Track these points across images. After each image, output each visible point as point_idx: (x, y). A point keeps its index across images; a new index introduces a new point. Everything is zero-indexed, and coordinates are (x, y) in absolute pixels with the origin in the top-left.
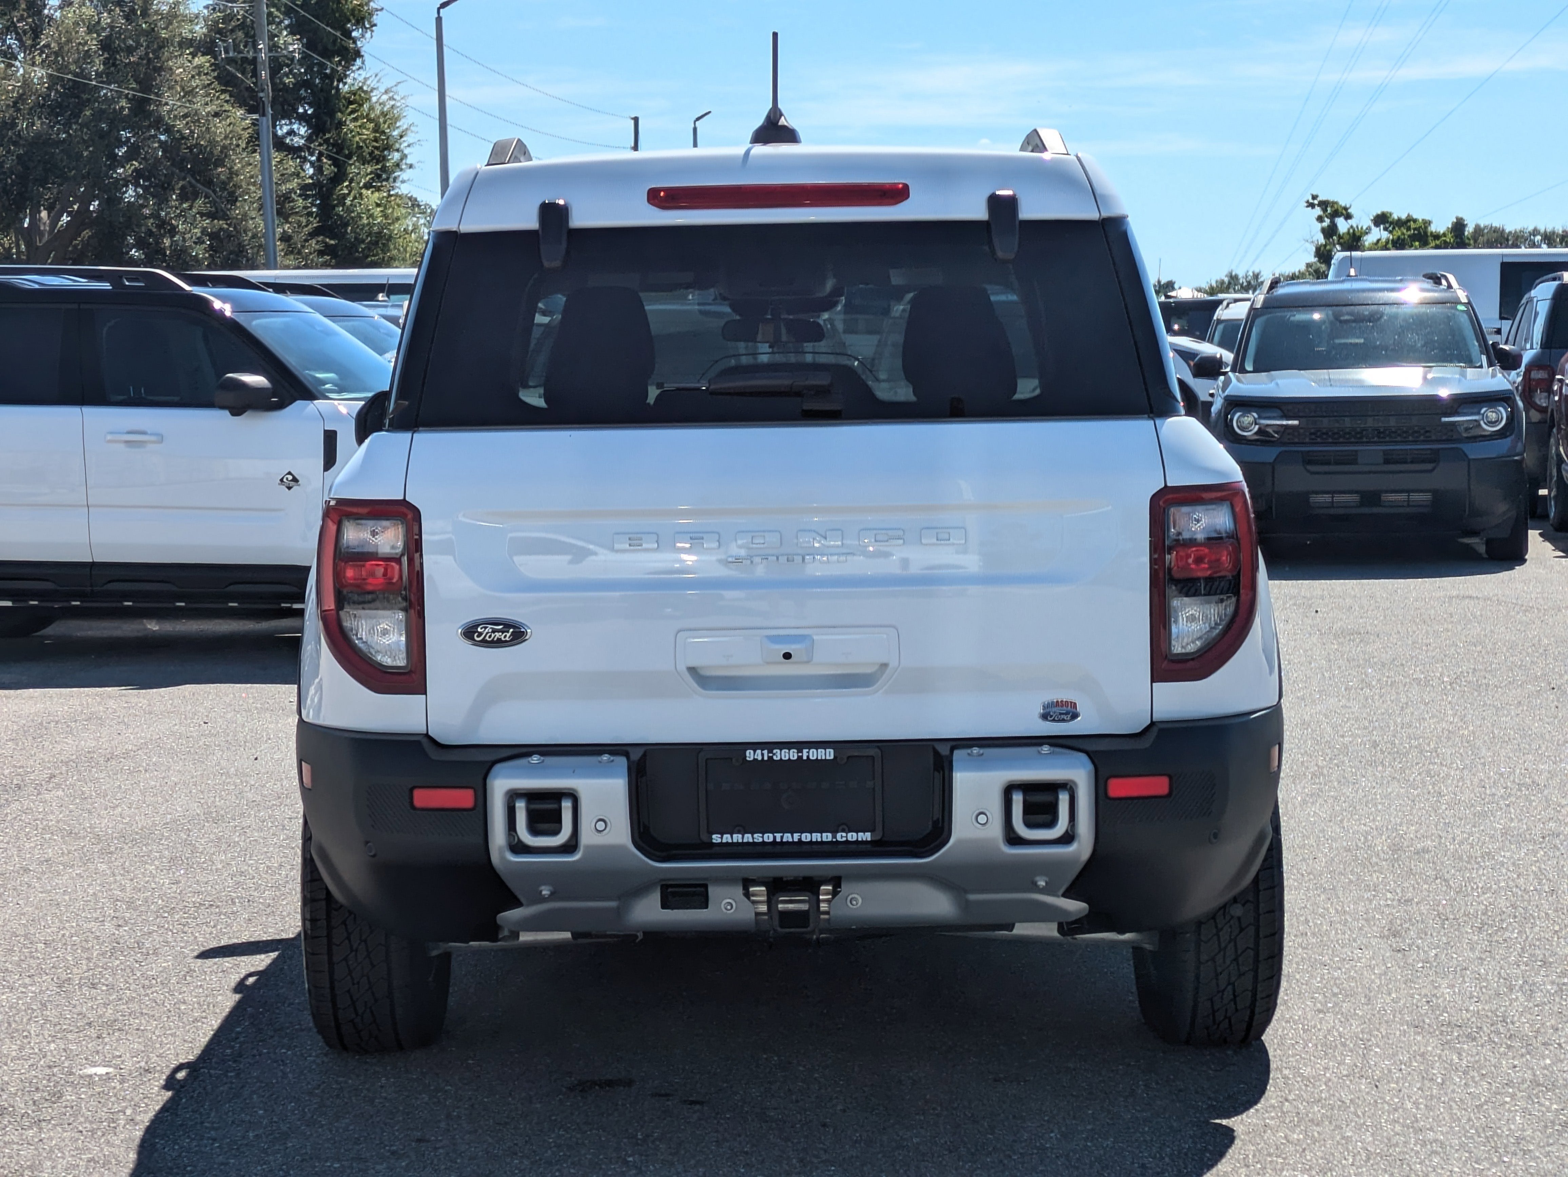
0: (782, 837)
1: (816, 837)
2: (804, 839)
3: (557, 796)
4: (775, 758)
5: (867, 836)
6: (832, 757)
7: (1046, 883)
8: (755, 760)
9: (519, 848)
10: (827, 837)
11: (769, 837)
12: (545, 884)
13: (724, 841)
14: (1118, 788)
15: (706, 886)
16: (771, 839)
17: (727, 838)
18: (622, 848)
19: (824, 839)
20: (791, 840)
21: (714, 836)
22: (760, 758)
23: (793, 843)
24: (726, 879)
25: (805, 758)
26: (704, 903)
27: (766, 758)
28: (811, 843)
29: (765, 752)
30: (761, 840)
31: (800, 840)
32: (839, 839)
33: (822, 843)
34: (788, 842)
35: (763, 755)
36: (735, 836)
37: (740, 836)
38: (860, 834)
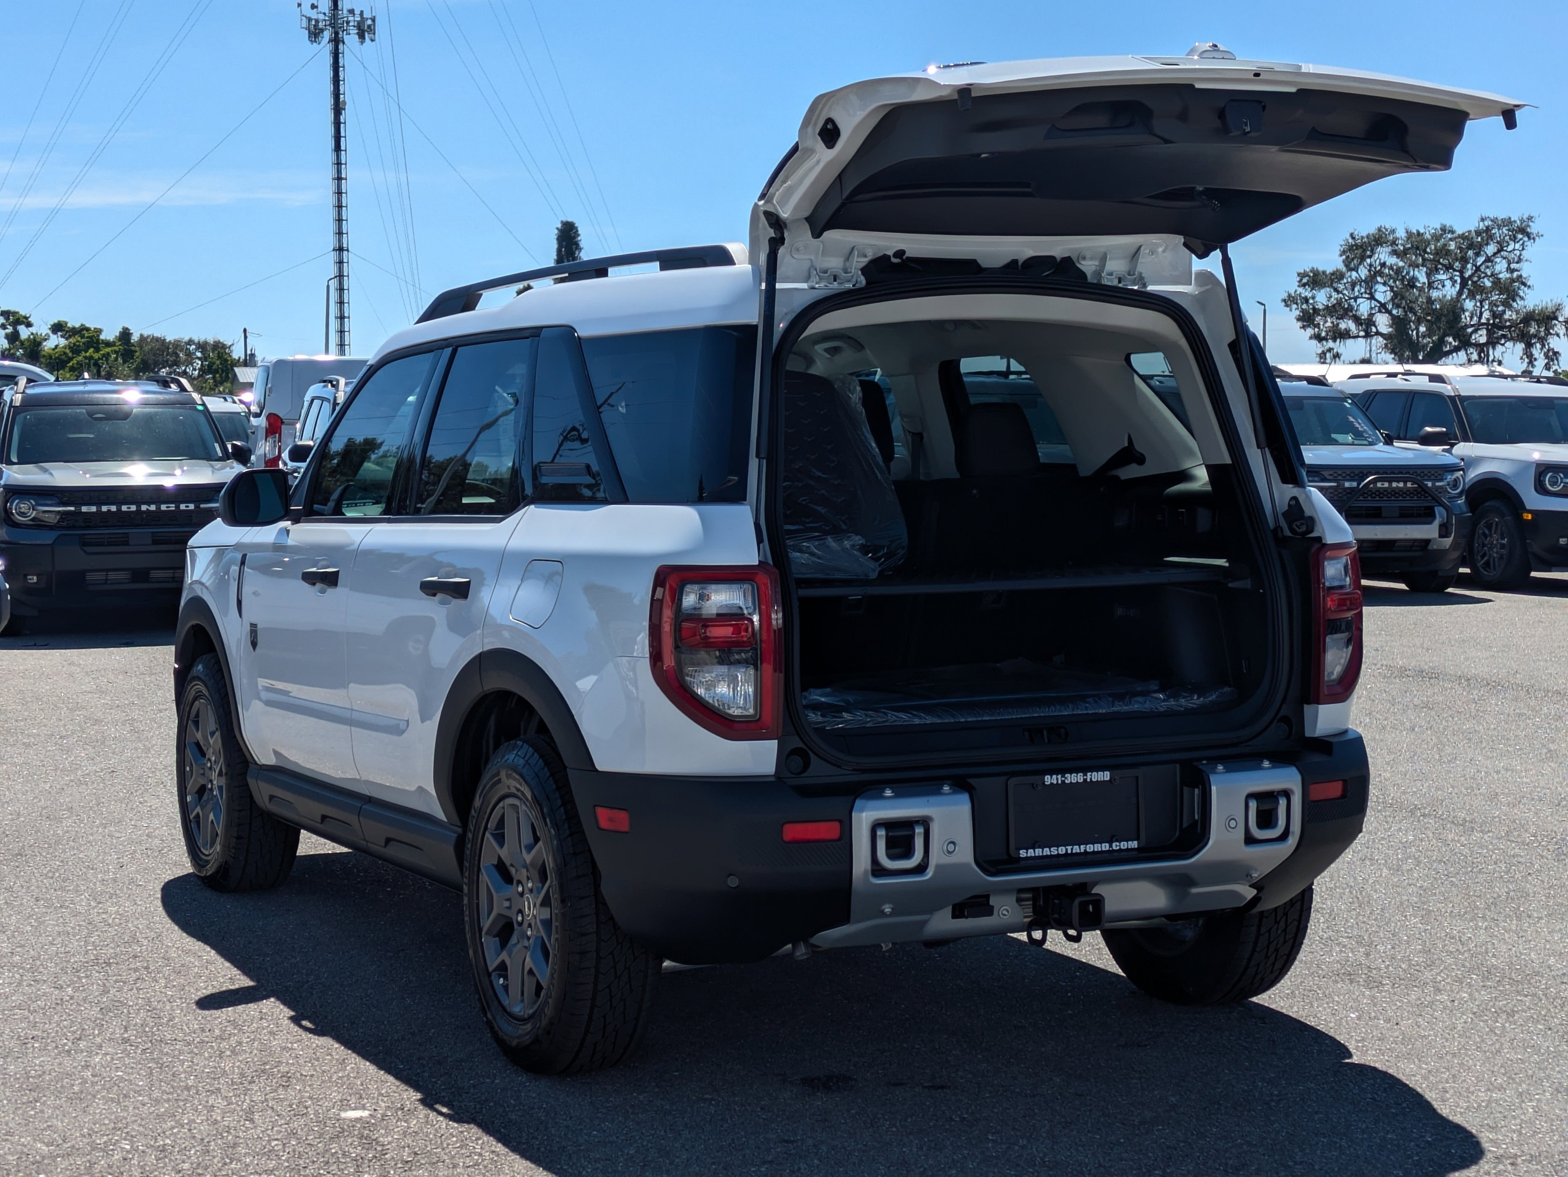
0: (1072, 849)
1: (1097, 847)
2: (1088, 850)
3: (909, 824)
4: (1066, 781)
5: (1134, 844)
6: (1108, 779)
8: (1052, 784)
9: (879, 871)
10: (1105, 847)
11: (1062, 850)
12: (883, 904)
13: (1029, 855)
14: (1316, 792)
15: (995, 898)
16: (1064, 852)
17: (1031, 853)
18: (966, 865)
19: (1104, 849)
20: (1078, 851)
21: (1021, 852)
22: (1055, 782)
23: (1080, 854)
24: (1003, 890)
25: (1089, 780)
27: (1060, 782)
28: (1094, 852)
29: (1059, 776)
30: (1056, 853)
31: (1085, 850)
32: (1114, 848)
33: (1102, 852)
34: (1077, 854)
35: (1057, 779)
36: (1037, 850)
37: (1041, 850)
38: (1130, 843)
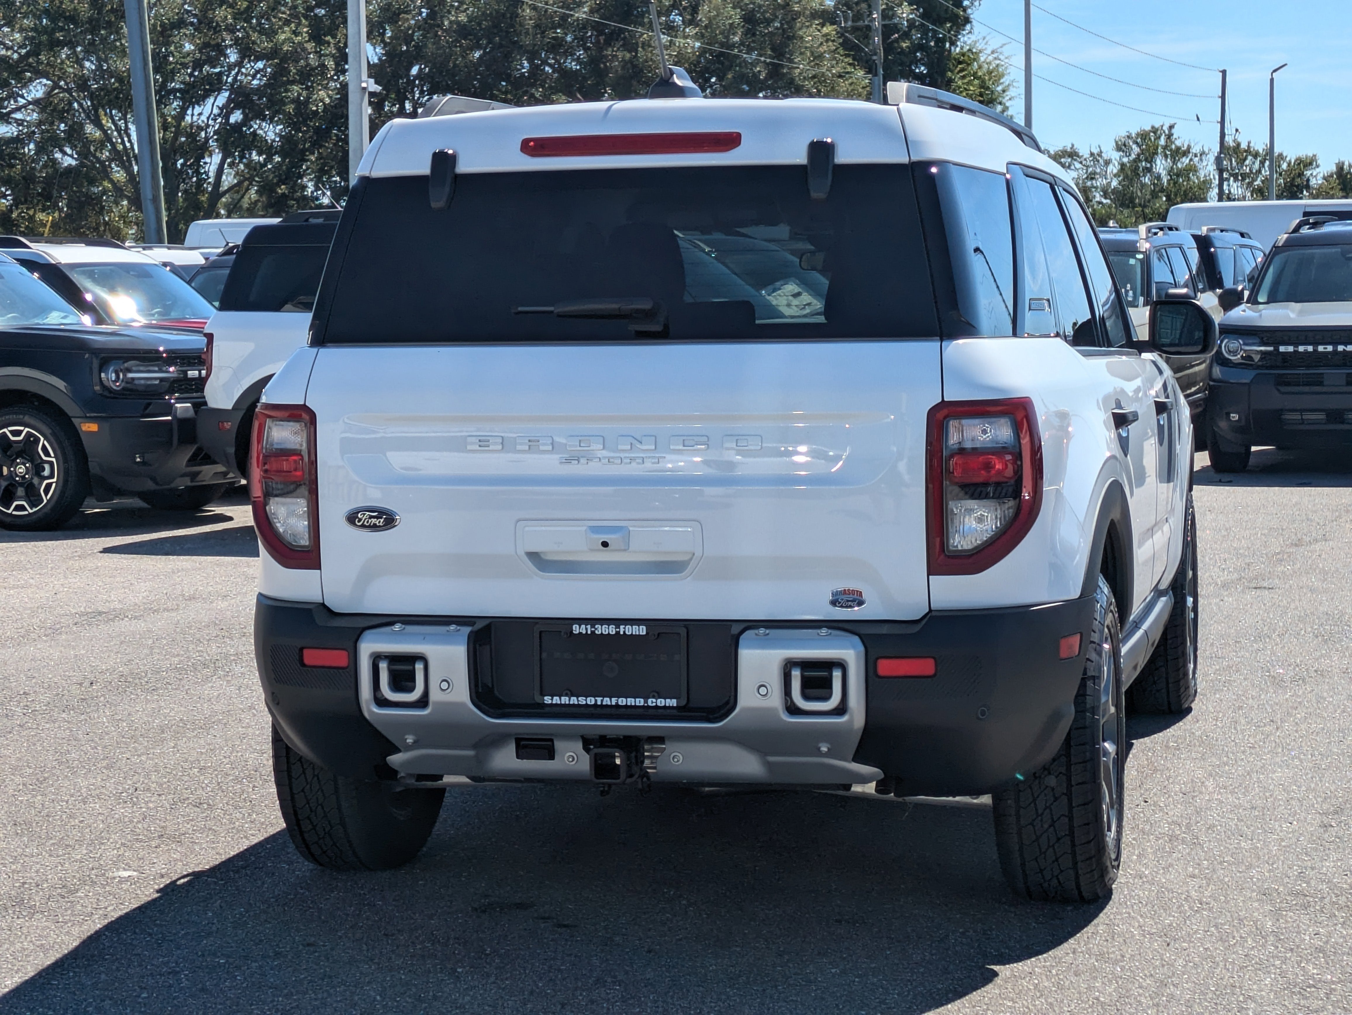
0: (602, 701)
1: (631, 701)
2: (620, 703)
3: (412, 659)
4: (597, 632)
5: (673, 702)
6: (644, 633)
7: (829, 749)
8: (580, 633)
9: (382, 702)
10: (640, 702)
11: (591, 701)
12: (409, 734)
13: (554, 702)
14: (886, 667)
15: (552, 740)
16: (593, 703)
17: (556, 700)
18: (463, 705)
19: (637, 704)
20: (609, 703)
21: (546, 698)
22: (584, 632)
23: (611, 706)
24: (568, 735)
25: (622, 633)
26: (551, 755)
27: (589, 632)
28: (626, 706)
29: (589, 627)
30: (584, 703)
31: (617, 703)
32: (650, 704)
33: (635, 707)
34: (607, 706)
35: (586, 629)
36: (563, 698)
37: (567, 698)
38: (668, 700)
